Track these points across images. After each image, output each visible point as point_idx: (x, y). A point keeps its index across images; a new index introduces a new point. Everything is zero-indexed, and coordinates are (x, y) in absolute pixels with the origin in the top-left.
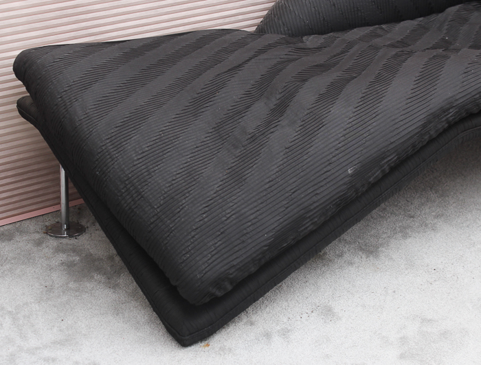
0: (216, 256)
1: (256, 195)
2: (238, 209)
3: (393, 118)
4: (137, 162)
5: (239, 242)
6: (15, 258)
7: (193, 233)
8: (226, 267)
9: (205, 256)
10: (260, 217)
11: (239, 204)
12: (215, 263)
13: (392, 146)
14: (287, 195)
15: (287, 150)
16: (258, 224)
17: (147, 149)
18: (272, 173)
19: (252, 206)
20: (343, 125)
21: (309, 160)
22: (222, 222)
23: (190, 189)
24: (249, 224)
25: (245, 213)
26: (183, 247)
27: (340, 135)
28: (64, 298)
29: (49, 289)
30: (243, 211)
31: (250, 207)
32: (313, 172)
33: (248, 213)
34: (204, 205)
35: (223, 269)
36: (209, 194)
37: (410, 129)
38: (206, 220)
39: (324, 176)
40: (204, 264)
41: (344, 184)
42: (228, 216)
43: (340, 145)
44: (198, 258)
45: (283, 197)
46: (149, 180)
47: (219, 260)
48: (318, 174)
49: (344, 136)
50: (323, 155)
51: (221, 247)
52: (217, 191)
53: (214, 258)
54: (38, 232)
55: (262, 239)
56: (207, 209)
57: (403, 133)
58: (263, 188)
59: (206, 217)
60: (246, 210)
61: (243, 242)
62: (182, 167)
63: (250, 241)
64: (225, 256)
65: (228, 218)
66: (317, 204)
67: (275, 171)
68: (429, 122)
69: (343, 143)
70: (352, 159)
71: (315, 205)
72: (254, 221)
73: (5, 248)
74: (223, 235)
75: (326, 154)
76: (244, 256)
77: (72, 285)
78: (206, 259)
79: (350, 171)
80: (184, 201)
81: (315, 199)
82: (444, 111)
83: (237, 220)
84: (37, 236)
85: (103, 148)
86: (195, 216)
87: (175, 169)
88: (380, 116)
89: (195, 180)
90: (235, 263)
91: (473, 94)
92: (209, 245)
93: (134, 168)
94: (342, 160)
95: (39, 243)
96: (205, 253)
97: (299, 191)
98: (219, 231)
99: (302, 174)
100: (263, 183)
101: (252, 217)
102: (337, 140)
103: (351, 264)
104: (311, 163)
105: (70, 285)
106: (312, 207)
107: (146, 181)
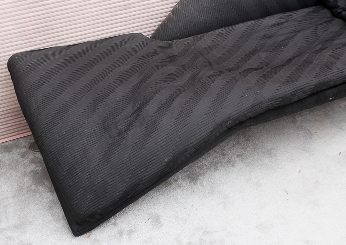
0: (91, 203)
1: (115, 171)
2: (105, 178)
3: (195, 127)
4: (59, 141)
5: (103, 196)
6: (9, 165)
7: (81, 190)
8: (95, 209)
9: (85, 203)
10: (115, 184)
11: (105, 175)
12: (90, 207)
13: (191, 145)
14: (131, 172)
15: (135, 145)
16: (114, 187)
17: (65, 133)
18: (125, 158)
19: (112, 177)
20: (166, 131)
21: (145, 152)
22: (95, 185)
23: (82, 163)
24: (109, 187)
25: (107, 181)
26: (75, 196)
27: (164, 138)
28: (27, 196)
29: (21, 188)
30: (107, 180)
31: (111, 178)
32: (146, 160)
33: (109, 181)
34: (88, 174)
35: (94, 210)
36: (91, 167)
37: (203, 135)
38: (87, 183)
39: (152, 162)
40: (84, 207)
41: (163, 166)
42: (99, 182)
43: (162, 144)
44: (82, 204)
45: (128, 173)
46: (63, 153)
47: (92, 205)
48: (148, 161)
49: (166, 138)
50: (153, 150)
51: (94, 198)
52: (95, 166)
53: (89, 204)
54: (25, 147)
55: (116, 195)
56: (89, 176)
57: (199, 137)
58: (119, 167)
59: (88, 181)
60: (108, 179)
61: (105, 197)
62: (81, 147)
63: (109, 196)
64: (96, 203)
65: (99, 183)
66: (147, 177)
67: (126, 158)
68: (215, 129)
69: (164, 143)
70: (168, 153)
71: (146, 178)
72: (112, 186)
73: (6, 157)
74: (95, 192)
75: (154, 149)
76: (106, 204)
77: (33, 187)
78: (86, 204)
79: (166, 160)
80: (78, 170)
81: (146, 174)
82: (224, 122)
83: (103, 184)
84: (24, 150)
85: (43, 130)
86: (83, 180)
87: (77, 148)
88: (187, 126)
89: (86, 157)
90: (100, 207)
91: (243, 111)
92: (88, 197)
93: (57, 145)
94: (162, 153)
95: (24, 155)
96: (85, 201)
97: (137, 170)
98: (93, 190)
99: (140, 160)
100: (119, 164)
101: (111, 183)
102: (161, 141)
103: (180, 186)
104: (146, 154)
105: (32, 188)
106: (144, 179)
107: (61, 154)
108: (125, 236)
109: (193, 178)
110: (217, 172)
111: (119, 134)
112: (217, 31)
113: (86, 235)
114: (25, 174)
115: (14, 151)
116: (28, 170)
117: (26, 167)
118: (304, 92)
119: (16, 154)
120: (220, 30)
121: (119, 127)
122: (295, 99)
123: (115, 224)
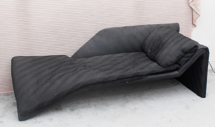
15: (46, 88)
20: (57, 85)
24: (33, 102)
33: (34, 100)
41: (54, 97)
43: (55, 89)
49: (57, 87)
65: (30, 100)
70: (56, 92)
75: (52, 90)
79: (55, 95)
80: (24, 95)
94: (54, 92)
108: (37, 123)
109: (72, 110)
110: (83, 109)
111: (42, 85)
112: (96, 57)
113: (24, 121)
114: (11, 103)
115: (10, 96)
116: (12, 102)
117: (12, 101)
118: (114, 78)
119: (10, 97)
120: (97, 57)
121: (42, 83)
122: (110, 80)
123: (35, 119)
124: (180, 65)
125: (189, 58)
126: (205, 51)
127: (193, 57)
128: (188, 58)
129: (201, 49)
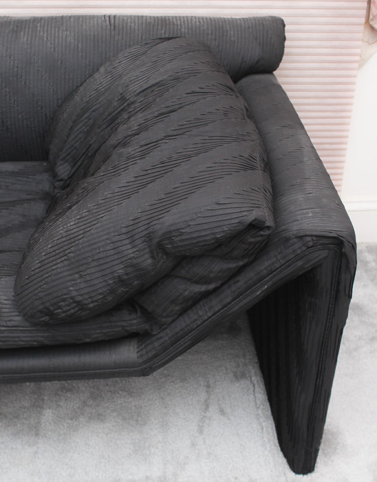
124: (148, 316)
125: (212, 286)
126: (324, 253)
127: (242, 281)
128: (203, 288)
129: (301, 237)
